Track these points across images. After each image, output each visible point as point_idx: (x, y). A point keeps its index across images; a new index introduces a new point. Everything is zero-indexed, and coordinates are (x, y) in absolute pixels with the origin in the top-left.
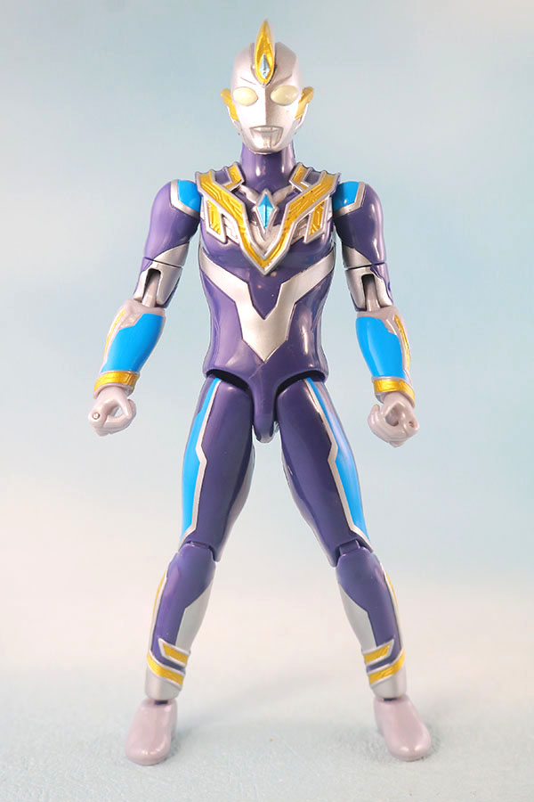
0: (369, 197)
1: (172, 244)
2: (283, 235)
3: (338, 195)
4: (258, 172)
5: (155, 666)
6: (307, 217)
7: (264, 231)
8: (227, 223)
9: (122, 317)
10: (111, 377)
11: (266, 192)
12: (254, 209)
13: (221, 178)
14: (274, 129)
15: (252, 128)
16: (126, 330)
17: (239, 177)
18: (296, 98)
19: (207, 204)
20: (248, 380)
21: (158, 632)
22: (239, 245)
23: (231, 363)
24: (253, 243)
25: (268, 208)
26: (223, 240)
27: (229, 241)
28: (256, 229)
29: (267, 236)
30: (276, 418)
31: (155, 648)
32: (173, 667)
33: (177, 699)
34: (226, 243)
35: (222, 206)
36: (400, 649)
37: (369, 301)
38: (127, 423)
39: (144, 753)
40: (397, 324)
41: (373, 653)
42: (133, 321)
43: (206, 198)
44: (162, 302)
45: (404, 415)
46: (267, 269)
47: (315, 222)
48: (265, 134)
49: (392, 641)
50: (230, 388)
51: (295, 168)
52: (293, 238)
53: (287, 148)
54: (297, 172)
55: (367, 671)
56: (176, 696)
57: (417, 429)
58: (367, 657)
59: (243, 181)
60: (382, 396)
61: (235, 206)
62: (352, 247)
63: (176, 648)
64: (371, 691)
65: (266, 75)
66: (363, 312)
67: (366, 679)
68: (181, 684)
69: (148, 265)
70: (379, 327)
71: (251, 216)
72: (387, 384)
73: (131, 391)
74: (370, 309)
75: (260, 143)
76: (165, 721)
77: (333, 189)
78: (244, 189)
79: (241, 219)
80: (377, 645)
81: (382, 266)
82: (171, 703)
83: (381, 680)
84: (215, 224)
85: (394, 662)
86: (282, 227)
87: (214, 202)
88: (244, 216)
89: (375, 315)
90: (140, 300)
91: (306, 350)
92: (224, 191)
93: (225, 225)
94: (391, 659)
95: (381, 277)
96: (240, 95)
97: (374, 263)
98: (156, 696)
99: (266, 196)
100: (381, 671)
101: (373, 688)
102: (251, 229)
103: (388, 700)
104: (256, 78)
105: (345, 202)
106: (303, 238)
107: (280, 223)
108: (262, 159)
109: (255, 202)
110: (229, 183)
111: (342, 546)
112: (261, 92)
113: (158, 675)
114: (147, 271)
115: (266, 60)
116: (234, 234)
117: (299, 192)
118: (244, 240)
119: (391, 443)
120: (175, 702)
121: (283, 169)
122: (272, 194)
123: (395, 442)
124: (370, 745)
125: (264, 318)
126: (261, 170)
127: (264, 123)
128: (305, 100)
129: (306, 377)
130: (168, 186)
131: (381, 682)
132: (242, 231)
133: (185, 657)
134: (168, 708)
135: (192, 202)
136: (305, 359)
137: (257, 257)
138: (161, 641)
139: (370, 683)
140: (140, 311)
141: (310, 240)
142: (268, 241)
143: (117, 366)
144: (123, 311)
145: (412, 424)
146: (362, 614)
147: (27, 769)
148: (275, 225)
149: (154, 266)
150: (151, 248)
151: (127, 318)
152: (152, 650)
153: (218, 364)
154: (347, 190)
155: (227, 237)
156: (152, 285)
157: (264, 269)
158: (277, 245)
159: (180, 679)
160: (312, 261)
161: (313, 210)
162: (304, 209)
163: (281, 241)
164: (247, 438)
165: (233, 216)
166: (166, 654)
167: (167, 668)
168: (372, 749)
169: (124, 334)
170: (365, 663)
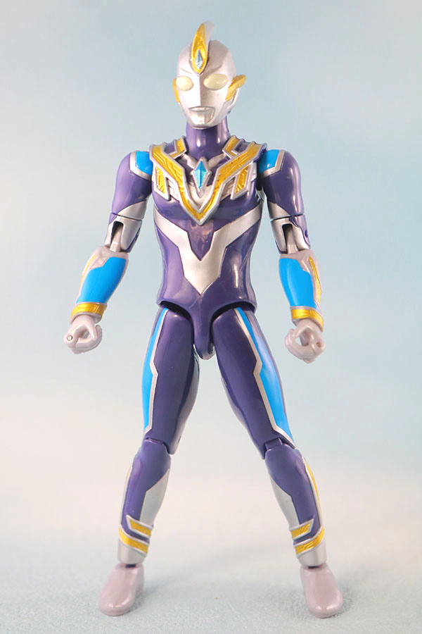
0: (288, 162)
1: (132, 202)
2: (214, 193)
3: (261, 161)
4: (199, 144)
5: (125, 537)
6: (234, 179)
7: (199, 191)
8: (170, 184)
9: (94, 261)
10: (83, 307)
11: (203, 159)
12: (192, 173)
13: (169, 149)
14: (207, 109)
15: (190, 109)
16: (96, 269)
17: (183, 148)
18: (226, 83)
19: (156, 170)
20: (188, 309)
21: (126, 510)
22: (179, 201)
23: (177, 297)
24: (191, 201)
25: (202, 172)
26: (167, 198)
27: (172, 199)
28: (193, 189)
29: (202, 194)
30: (212, 340)
31: (124, 523)
32: (139, 538)
33: (143, 563)
34: (170, 200)
35: (166, 171)
36: (320, 526)
37: (289, 246)
38: (95, 344)
39: (111, 606)
40: (311, 264)
41: (298, 529)
42: (101, 263)
43: (155, 165)
44: (125, 248)
45: (312, 337)
46: (202, 220)
47: (240, 182)
48: (199, 113)
49: (313, 520)
50: (176, 316)
51: (228, 139)
52: (223, 196)
53: (222, 123)
54: (229, 144)
55: (294, 544)
56: (143, 560)
57: (323, 348)
58: (293, 532)
59: (186, 151)
60: (296, 321)
61: (177, 171)
62: (274, 203)
63: (141, 523)
64: (297, 560)
65: (200, 65)
66: (284, 255)
67: (294, 551)
68: (147, 552)
69: (113, 219)
70: (296, 266)
71: (189, 179)
72: (301, 312)
73: (100, 319)
74: (290, 252)
75: (198, 120)
76: (132, 581)
77: (256, 156)
78: (186, 157)
79: (181, 181)
80: (300, 523)
81: (299, 217)
82: (138, 567)
83: (304, 551)
84: (161, 185)
85: (315, 537)
86: (213, 186)
87: (161, 168)
88: (183, 178)
89: (294, 257)
90: (108, 247)
91: (237, 285)
92: (169, 159)
93: (169, 186)
94: (312, 534)
95: (298, 226)
96: (181, 83)
97: (292, 215)
98: (126, 561)
99: (202, 162)
100: (304, 544)
101: (299, 557)
102: (189, 189)
103: (311, 568)
104: (192, 68)
105: (268, 166)
106: (230, 195)
107: (211, 184)
108: (202, 133)
109: (193, 168)
110: (174, 153)
111: (267, 442)
112: (196, 80)
113: (126, 544)
114: (112, 224)
115: (200, 54)
116: (175, 192)
117: (229, 159)
118: (183, 198)
119: (304, 359)
120: (141, 567)
121: (219, 140)
122: (208, 160)
123: (308, 359)
124: (295, 604)
125: (200, 260)
126: (201, 142)
127: (199, 105)
128: (235, 85)
129: (235, 307)
130: (128, 157)
131: (304, 554)
132: (182, 191)
133: (149, 531)
134: (135, 571)
135: (147, 168)
136: (236, 292)
137: (193, 211)
138: (128, 517)
139: (297, 554)
140: (107, 255)
141: (236, 197)
142: (203, 198)
143: (88, 299)
144: (94, 255)
145: (319, 344)
146: (287, 498)
147: (20, 616)
148: (208, 186)
149: (118, 219)
150: (116, 205)
151: (97, 261)
152: (122, 524)
153: (167, 297)
154: (269, 156)
155: (170, 196)
156: (118, 235)
157: (199, 220)
158: (209, 201)
159: (145, 548)
160: (241, 213)
161: (239, 173)
162: (231, 172)
163: (212, 198)
164: (190, 355)
165: (175, 179)
166: (132, 527)
167: (134, 539)
168: (295, 608)
169: (95, 273)
170: (293, 537)
